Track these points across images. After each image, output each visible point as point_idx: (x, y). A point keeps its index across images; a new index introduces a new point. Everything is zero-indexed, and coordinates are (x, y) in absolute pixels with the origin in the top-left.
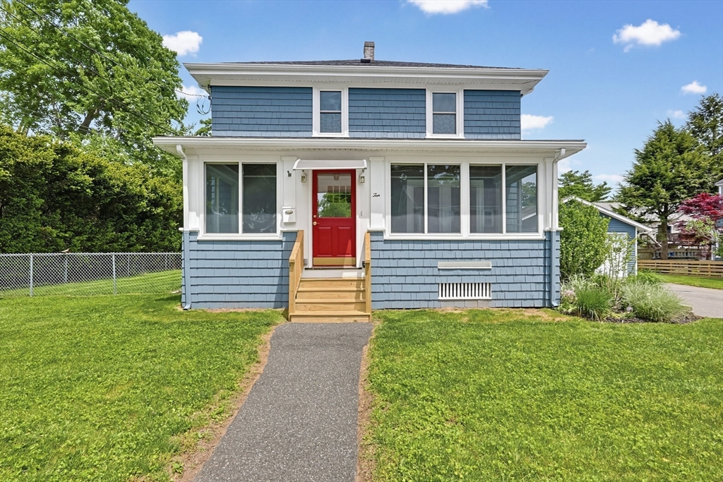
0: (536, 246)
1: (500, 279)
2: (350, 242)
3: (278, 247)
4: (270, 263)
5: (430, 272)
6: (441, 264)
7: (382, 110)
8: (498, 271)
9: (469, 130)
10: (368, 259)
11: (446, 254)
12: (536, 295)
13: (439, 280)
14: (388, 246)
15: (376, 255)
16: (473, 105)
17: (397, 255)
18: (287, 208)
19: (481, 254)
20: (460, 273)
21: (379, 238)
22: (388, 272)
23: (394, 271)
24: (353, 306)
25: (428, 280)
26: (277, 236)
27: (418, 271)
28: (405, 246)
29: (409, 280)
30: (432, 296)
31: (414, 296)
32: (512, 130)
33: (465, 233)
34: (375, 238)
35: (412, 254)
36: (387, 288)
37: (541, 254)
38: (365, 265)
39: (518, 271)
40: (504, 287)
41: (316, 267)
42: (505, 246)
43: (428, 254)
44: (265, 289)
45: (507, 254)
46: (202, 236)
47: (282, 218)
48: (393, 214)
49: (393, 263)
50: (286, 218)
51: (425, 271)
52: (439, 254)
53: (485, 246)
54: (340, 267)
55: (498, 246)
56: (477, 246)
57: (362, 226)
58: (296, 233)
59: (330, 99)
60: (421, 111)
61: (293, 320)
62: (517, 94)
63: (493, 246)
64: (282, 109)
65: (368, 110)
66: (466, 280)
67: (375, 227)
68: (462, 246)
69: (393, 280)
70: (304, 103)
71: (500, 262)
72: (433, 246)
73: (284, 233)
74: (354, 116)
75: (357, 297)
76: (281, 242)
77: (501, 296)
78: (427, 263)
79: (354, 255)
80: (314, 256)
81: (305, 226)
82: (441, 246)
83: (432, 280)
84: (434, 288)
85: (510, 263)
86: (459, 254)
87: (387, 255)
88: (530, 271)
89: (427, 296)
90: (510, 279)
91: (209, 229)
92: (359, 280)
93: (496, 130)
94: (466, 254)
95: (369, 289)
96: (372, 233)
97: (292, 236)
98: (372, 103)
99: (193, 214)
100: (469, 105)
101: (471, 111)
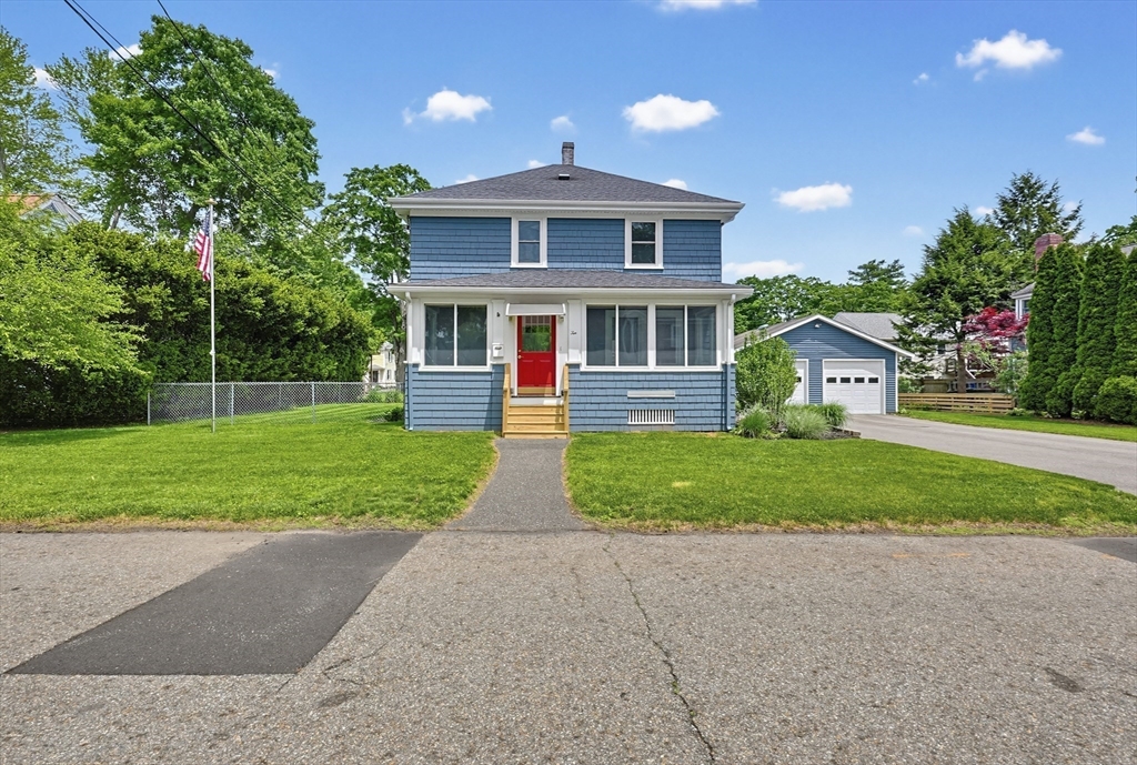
0: (714, 377)
1: (682, 407)
2: (550, 374)
3: (488, 378)
4: (481, 392)
5: (620, 400)
6: (631, 393)
7: (580, 240)
8: (681, 399)
9: (668, 260)
10: (566, 388)
11: (635, 385)
12: (714, 421)
13: (629, 407)
14: (584, 377)
15: (574, 385)
16: (673, 235)
17: (592, 385)
18: (496, 344)
19: (666, 385)
20: (648, 401)
21: (577, 370)
22: (583, 400)
23: (589, 400)
24: (553, 427)
25: (618, 407)
26: (488, 368)
27: (611, 399)
28: (599, 378)
29: (602, 407)
30: (622, 421)
31: (606, 421)
32: (712, 260)
33: (652, 366)
34: (573, 370)
35: (605, 385)
36: (583, 414)
37: (719, 384)
38: (563, 393)
39: (699, 399)
40: (686, 414)
41: (520, 395)
42: (687, 377)
43: (619, 385)
44: (476, 414)
45: (688, 385)
46: (422, 368)
47: (492, 353)
48: (589, 349)
49: (588, 392)
50: (496, 353)
51: (616, 399)
52: (629, 385)
53: (670, 377)
54: (542, 396)
55: (681, 378)
56: (663, 377)
57: (561, 361)
58: (503, 365)
59: (529, 230)
60: (620, 241)
61: (506, 436)
62: (719, 224)
63: (676, 378)
64: (480, 239)
65: (567, 240)
66: (652, 407)
67: (573, 360)
68: (648, 377)
69: (588, 407)
70: (503, 233)
71: (683, 392)
72: (624, 378)
73: (494, 366)
74: (552, 246)
75: (557, 420)
76: (491, 373)
77: (684, 421)
78: (618, 392)
79: (554, 385)
80: (519, 385)
81: (511, 359)
82: (630, 377)
83: (623, 407)
84: (624, 414)
85: (691, 392)
86: (646, 385)
87: (582, 385)
88: (709, 399)
89: (618, 421)
90: (692, 407)
91: (428, 362)
92: (559, 407)
93: (695, 260)
94: (652, 385)
95: (567, 414)
96: (570, 366)
97: (500, 369)
98: (570, 233)
99: (415, 349)
100: (668, 234)
101: (670, 241)
